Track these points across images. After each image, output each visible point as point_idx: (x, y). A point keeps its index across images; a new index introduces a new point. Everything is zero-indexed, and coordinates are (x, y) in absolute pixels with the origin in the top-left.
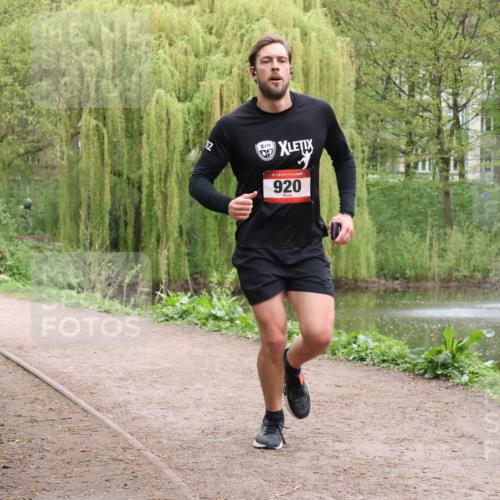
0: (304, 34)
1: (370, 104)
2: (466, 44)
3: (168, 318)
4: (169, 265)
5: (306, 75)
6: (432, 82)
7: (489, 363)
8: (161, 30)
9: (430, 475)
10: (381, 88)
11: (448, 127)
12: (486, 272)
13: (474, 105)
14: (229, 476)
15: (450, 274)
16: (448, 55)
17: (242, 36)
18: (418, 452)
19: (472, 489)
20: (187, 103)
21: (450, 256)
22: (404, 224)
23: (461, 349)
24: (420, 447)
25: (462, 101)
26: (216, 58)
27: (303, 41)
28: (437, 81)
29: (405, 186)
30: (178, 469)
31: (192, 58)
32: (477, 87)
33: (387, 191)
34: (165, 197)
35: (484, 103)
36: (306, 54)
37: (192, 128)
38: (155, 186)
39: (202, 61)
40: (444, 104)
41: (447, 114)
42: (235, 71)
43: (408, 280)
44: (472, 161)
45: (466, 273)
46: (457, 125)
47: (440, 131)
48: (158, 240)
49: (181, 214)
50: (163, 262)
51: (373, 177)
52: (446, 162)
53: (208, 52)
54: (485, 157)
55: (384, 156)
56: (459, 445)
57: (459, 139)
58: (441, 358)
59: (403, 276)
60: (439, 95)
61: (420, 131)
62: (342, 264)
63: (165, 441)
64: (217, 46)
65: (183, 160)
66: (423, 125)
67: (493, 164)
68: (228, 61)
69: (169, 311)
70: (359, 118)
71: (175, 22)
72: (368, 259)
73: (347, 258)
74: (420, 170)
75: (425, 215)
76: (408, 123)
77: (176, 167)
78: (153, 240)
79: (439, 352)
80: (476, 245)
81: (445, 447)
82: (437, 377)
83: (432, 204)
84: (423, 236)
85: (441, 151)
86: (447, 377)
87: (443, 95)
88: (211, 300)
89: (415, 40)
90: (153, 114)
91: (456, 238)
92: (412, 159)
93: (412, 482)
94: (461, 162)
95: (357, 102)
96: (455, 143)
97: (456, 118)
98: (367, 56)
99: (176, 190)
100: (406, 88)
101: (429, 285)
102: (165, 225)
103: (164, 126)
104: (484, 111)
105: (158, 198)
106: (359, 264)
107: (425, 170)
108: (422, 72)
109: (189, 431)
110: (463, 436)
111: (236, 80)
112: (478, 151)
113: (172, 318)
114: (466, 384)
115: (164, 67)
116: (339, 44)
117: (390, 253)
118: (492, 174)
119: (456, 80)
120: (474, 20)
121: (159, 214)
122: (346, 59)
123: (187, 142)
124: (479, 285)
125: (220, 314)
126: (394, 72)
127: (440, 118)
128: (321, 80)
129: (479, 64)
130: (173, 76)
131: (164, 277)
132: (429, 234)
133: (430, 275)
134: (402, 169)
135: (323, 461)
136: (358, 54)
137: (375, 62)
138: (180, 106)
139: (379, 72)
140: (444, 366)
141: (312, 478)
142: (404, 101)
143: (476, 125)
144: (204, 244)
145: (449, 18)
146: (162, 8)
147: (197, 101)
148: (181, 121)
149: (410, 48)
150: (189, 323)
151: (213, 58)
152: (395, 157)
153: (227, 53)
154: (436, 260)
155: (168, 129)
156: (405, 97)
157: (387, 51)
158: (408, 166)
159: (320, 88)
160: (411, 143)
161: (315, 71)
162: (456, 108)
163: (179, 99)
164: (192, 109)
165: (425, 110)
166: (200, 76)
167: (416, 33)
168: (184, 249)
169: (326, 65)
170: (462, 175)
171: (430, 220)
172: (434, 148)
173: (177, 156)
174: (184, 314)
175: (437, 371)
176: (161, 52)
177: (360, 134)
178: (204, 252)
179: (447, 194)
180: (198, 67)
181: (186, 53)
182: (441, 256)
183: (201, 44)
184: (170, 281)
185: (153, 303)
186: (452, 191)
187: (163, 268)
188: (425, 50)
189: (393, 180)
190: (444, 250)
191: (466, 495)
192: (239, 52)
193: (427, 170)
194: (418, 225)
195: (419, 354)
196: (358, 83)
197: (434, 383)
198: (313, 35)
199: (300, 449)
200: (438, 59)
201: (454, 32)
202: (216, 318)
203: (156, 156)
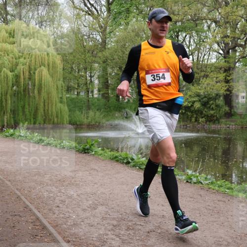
0: (48, 54)
1: (67, 75)
2: (93, 59)
3: (7, 136)
4: (7, 120)
5: (48, 66)
6: (84, 69)
7: (100, 149)
8: (5, 51)
9: (83, 180)
10: (70, 70)
11: (89, 82)
12: (100, 123)
13: (96, 76)
14: (25, 183)
15: (89, 124)
16: (89, 62)
17: (29, 54)
18: (80, 174)
19: (95, 184)
20: (13, 73)
21: (89, 118)
22: (77, 109)
23: (92, 145)
24: (80, 172)
25: (92, 75)
26: (22, 60)
27: (47, 56)
28: (86, 69)
29: (77, 98)
30: (9, 181)
31: (14, 60)
32: (97, 71)
33: (72, 100)
34: (6, 100)
35: (99, 75)
36: (48, 60)
37: (14, 81)
38: (3, 97)
39: (17, 61)
40: (87, 75)
41: (89, 78)
42: (27, 63)
43: (78, 125)
44: (96, 92)
45: (94, 123)
46: (91, 81)
47: (87, 83)
48: (4, 113)
49: (11, 105)
50: (5, 119)
51: (68, 96)
52: (88, 92)
53: (19, 58)
54: (99, 90)
55: (71, 90)
56: (91, 172)
57: (92, 85)
58: (87, 147)
59: (76, 124)
60: (86, 73)
61: (81, 83)
62: (59, 120)
63: (6, 173)
64: (22, 56)
65: (12, 90)
66: (82, 81)
67: (101, 93)
68: (25, 61)
69: (7, 134)
70: (64, 79)
71: (9, 49)
72: (66, 119)
73: (61, 119)
74: (81, 94)
75: (82, 107)
76: (78, 80)
77: (10, 91)
78: (2, 113)
79: (86, 146)
80: (97, 115)
81: (88, 172)
82: (85, 153)
83: (84, 104)
84: (82, 113)
85: (87, 89)
86: (88, 153)
87: (87, 73)
88: (20, 131)
89: (80, 57)
90: (2, 76)
91: (91, 113)
92: (79, 91)
93: (78, 183)
94: (92, 92)
95: (63, 74)
96: (91, 87)
97: (91, 79)
98: (66, 61)
99: (10, 99)
100: (77, 70)
101: (84, 126)
102: (6, 109)
103: (6, 79)
104: (99, 78)
105: (4, 101)
106: (64, 121)
107: (82, 94)
108: (81, 66)
109: (13, 170)
110: (92, 169)
111: (28, 67)
112: (97, 89)
113: (8, 136)
114: (93, 155)
115: (6, 62)
116: (58, 57)
117: (73, 117)
118: (101, 95)
119: (91, 69)
120: (96, 52)
121: (4, 105)
122: (60, 61)
123: (13, 84)
124: (98, 126)
125: (22, 135)
126: (74, 66)
127: (86, 79)
128: (53, 67)
129: (97, 65)
130: (8, 65)
131: (6, 124)
132: (83, 112)
133: (84, 124)
134: (76, 93)
135: (53, 177)
136: (63, 61)
137: (68, 63)
138: (11, 73)
139: (70, 66)
140: (88, 149)
141: (50, 182)
142: (76, 74)
143: (96, 82)
144: (18, 114)
145: (89, 52)
146: (5, 45)
147: (16, 72)
148: (11, 78)
149: (78, 59)
150: (13, 138)
151: (20, 60)
152: (74, 90)
153: (25, 58)
154: (85, 119)
155: (7, 80)
156: (76, 73)
157: (72, 60)
158: (78, 93)
159: (53, 70)
160: (78, 86)
161: (51, 65)
162: (91, 77)
163: (10, 72)
164: (14, 74)
165: (82, 77)
166: (17, 65)
167: (80, 55)
168: (12, 116)
169: (54, 63)
170: (93, 95)
171: (84, 108)
172: (85, 88)
173: (10, 88)
174: (12, 135)
175: (85, 151)
176: (5, 57)
177: (64, 83)
178: (18, 116)
179: (89, 101)
180: (16, 62)
181: (12, 58)
182: (87, 119)
183: (17, 56)
184: (7, 125)
185: (2, 132)
186: (90, 100)
187: (6, 121)
188: (82, 60)
189: (74, 96)
190: (88, 117)
191: (93, 186)
192: (29, 58)
193: (83, 94)
194: (80, 109)
195: (80, 146)
196: (63, 68)
197: (85, 154)
198: (50, 54)
199: (46, 174)
200: (86, 63)
201: (90, 55)
202: (21, 136)
203: (3, 88)
